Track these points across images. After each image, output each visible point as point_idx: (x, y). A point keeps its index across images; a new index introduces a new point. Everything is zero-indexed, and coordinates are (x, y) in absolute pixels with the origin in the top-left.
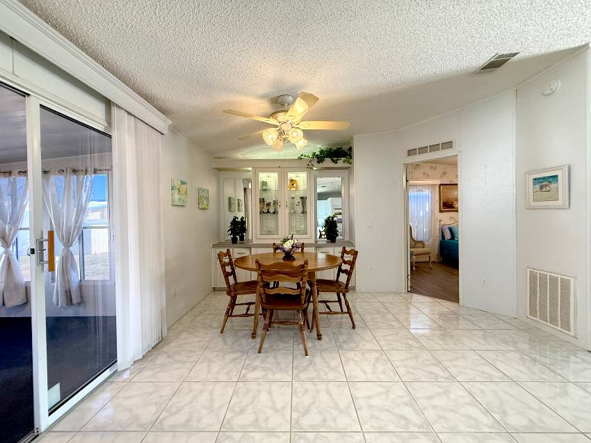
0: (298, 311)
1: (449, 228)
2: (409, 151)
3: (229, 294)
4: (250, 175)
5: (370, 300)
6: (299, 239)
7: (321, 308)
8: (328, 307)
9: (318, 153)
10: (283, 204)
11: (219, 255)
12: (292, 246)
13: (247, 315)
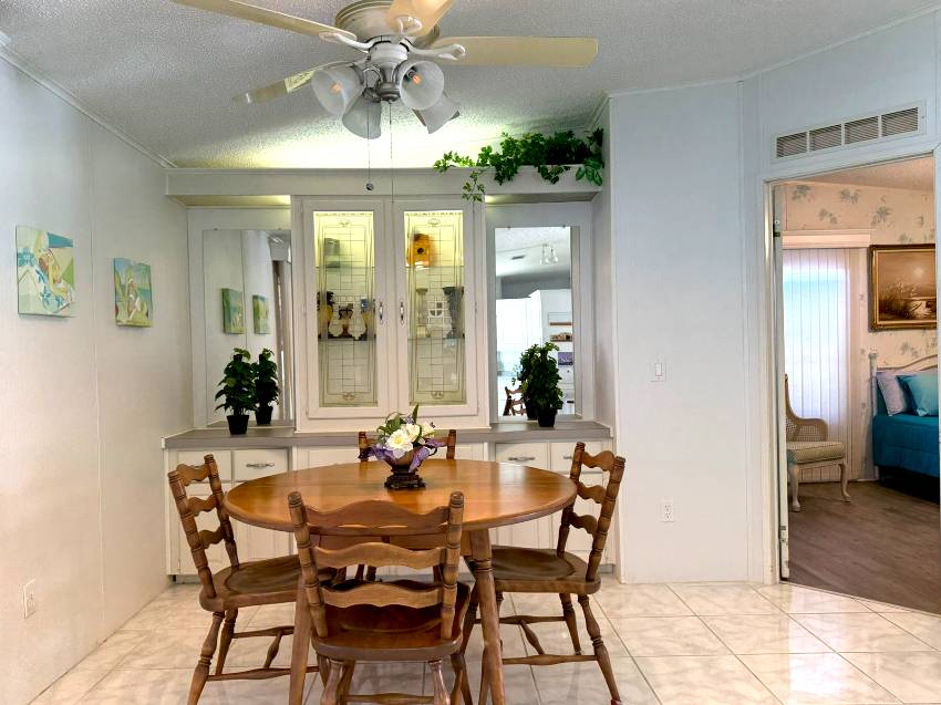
0: (434, 662)
1: (899, 378)
2: (781, 141)
3: (206, 606)
4: (285, 219)
5: (668, 611)
6: (438, 419)
7: (512, 641)
8: (533, 640)
9: (498, 150)
10: (390, 312)
11: (173, 479)
12: (416, 444)
13: (267, 671)
